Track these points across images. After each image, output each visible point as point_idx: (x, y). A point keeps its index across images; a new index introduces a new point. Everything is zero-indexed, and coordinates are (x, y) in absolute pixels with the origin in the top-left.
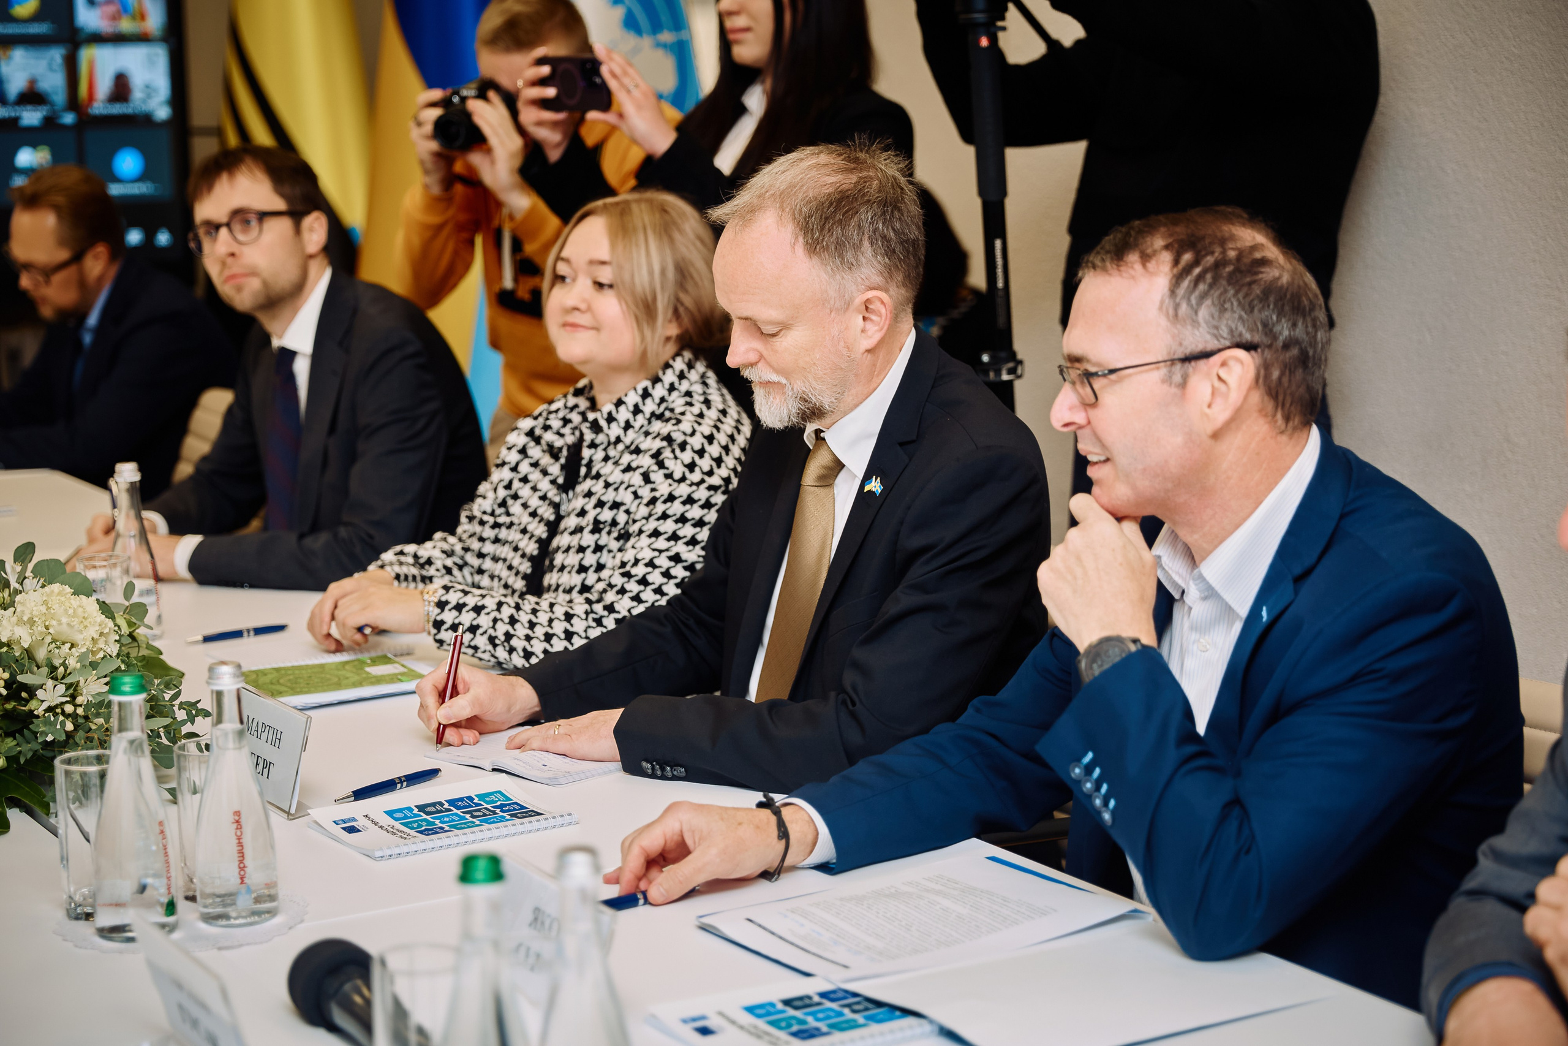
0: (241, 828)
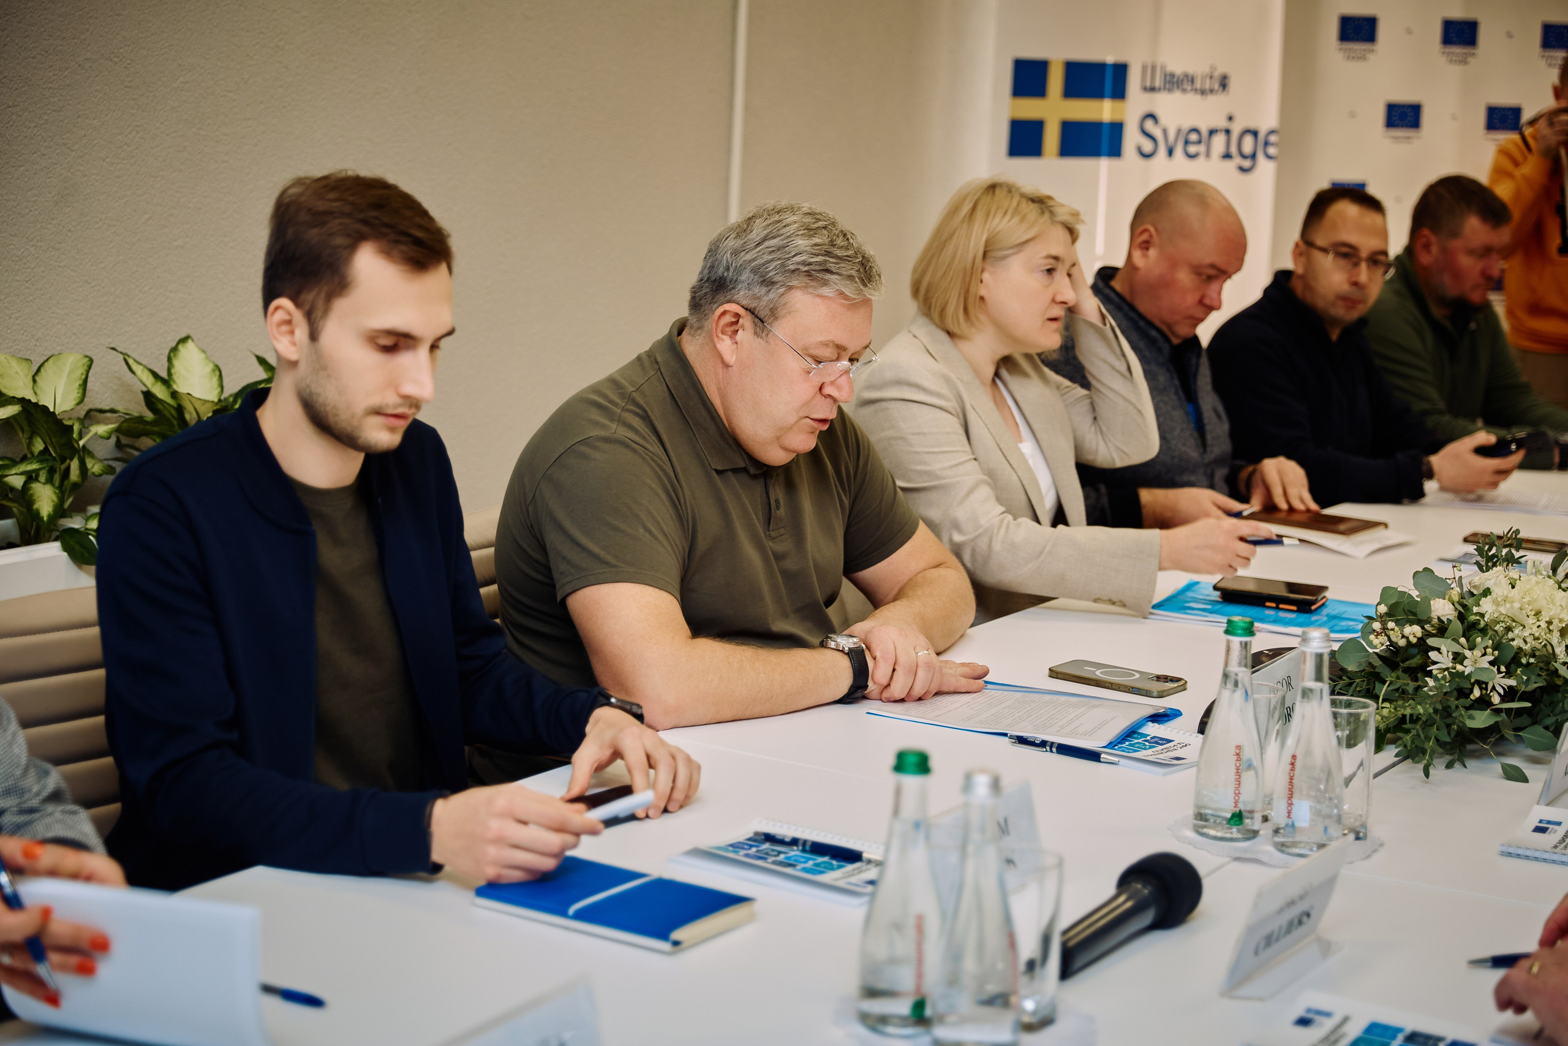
0: (1294, 770)
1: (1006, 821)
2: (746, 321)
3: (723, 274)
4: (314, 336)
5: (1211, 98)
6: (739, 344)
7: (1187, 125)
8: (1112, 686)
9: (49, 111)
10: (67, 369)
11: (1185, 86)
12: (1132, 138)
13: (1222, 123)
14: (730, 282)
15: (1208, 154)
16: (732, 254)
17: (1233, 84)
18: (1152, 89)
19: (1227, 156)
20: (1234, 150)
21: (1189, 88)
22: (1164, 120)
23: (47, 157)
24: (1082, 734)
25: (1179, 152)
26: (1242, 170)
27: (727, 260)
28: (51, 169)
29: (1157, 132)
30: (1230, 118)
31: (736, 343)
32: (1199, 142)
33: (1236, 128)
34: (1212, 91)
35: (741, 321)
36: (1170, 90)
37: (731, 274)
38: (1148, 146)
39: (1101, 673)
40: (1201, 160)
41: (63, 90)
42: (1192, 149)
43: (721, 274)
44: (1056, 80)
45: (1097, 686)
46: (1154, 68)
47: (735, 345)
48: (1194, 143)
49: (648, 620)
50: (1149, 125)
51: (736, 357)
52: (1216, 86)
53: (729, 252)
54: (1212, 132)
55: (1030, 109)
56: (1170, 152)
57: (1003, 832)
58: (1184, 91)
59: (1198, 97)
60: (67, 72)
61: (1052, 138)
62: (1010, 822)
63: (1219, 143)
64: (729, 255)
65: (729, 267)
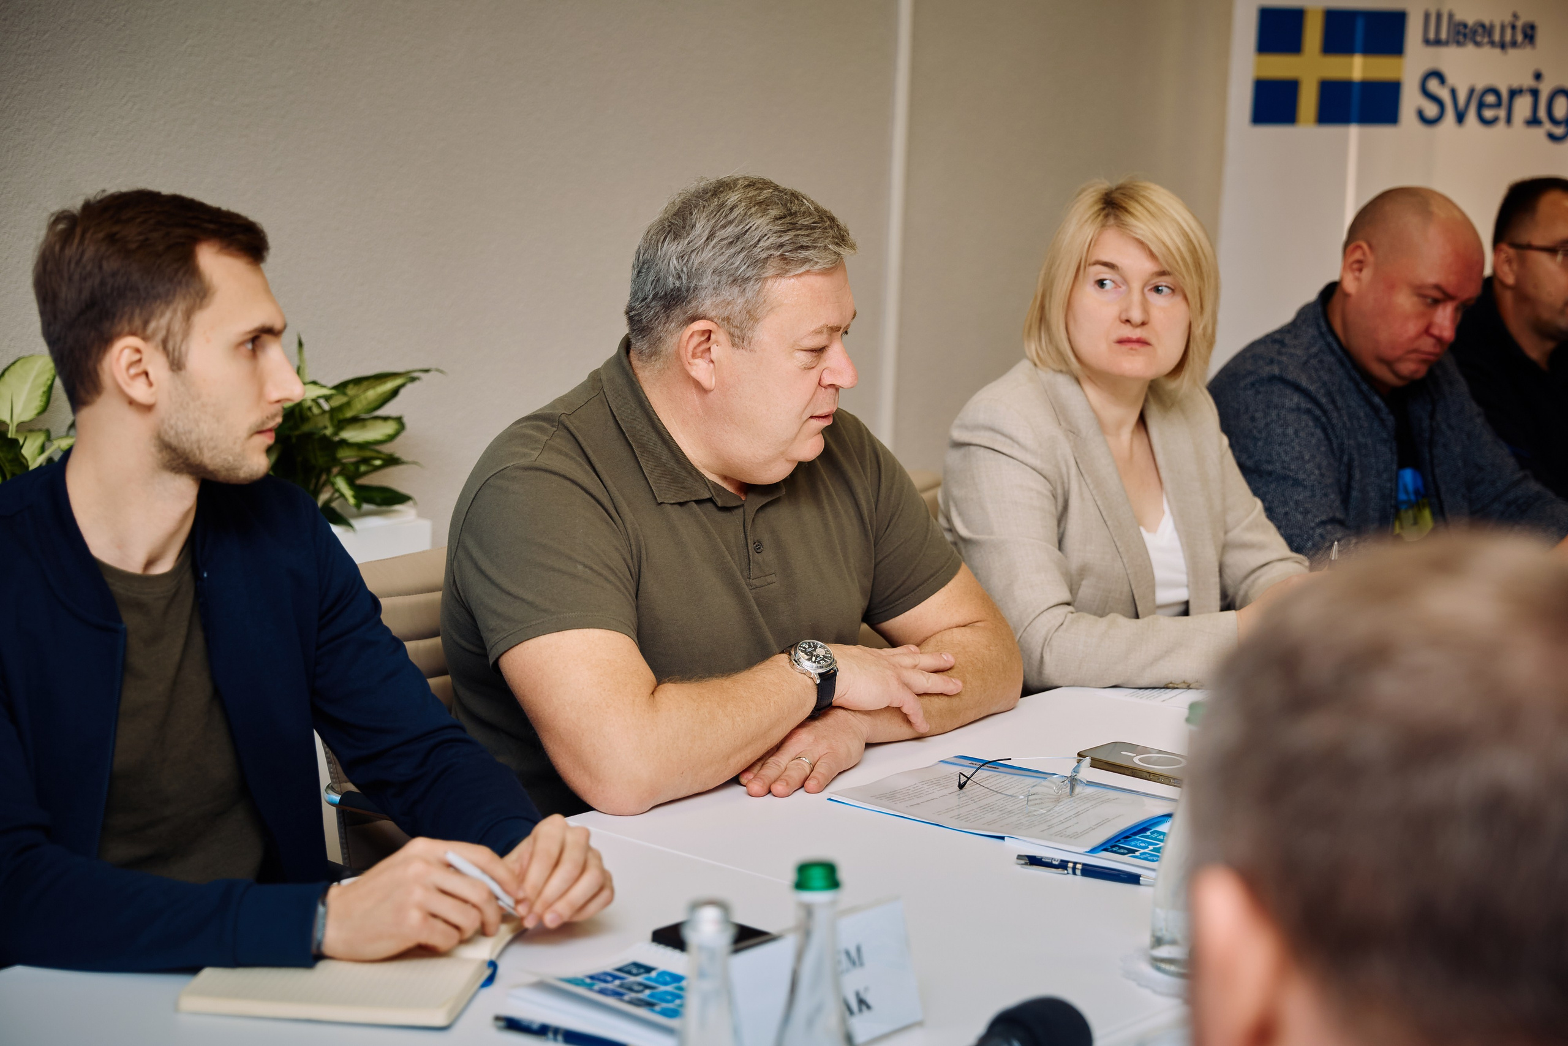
1: (859, 950)
2: (720, 336)
3: (674, 284)
4: (176, 365)
5: (1512, 52)
6: (716, 363)
7: (1480, 86)
8: (1150, 776)
9: (25, 81)
10: (33, 374)
11: (1479, 39)
12: (1411, 100)
13: (1528, 82)
14: (688, 291)
15: (1509, 120)
16: (677, 259)
17: (1540, 36)
18: (1438, 42)
19: (1534, 121)
20: (1542, 113)
21: (1486, 40)
22: (1451, 80)
23: (22, 132)
24: (1069, 836)
25: (1471, 116)
26: (1552, 137)
27: (675, 267)
28: (27, 146)
29: (1444, 94)
30: (1538, 76)
31: (712, 362)
32: (1498, 105)
33: (1545, 89)
34: (1514, 44)
35: (713, 336)
36: (1459, 43)
37: (684, 282)
38: (1431, 110)
39: (1140, 760)
40: (1501, 125)
41: (41, 57)
42: (1488, 114)
43: (671, 286)
44: (1313, 33)
45: (1132, 776)
46: (1439, 16)
47: (711, 365)
48: (1491, 106)
49: (602, 683)
50: (1433, 85)
51: (716, 378)
52: (1520, 38)
53: (674, 258)
54: (1514, 93)
55: (1280, 67)
56: (1460, 118)
57: (854, 963)
58: (1478, 44)
59: (1497, 51)
60: (47, 35)
61: (1308, 101)
62: (864, 950)
63: (1523, 106)
64: (675, 262)
65: (679, 274)
